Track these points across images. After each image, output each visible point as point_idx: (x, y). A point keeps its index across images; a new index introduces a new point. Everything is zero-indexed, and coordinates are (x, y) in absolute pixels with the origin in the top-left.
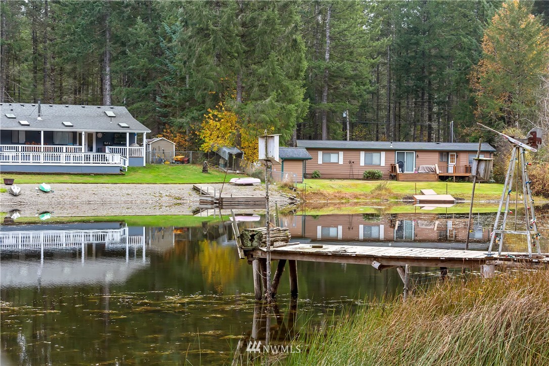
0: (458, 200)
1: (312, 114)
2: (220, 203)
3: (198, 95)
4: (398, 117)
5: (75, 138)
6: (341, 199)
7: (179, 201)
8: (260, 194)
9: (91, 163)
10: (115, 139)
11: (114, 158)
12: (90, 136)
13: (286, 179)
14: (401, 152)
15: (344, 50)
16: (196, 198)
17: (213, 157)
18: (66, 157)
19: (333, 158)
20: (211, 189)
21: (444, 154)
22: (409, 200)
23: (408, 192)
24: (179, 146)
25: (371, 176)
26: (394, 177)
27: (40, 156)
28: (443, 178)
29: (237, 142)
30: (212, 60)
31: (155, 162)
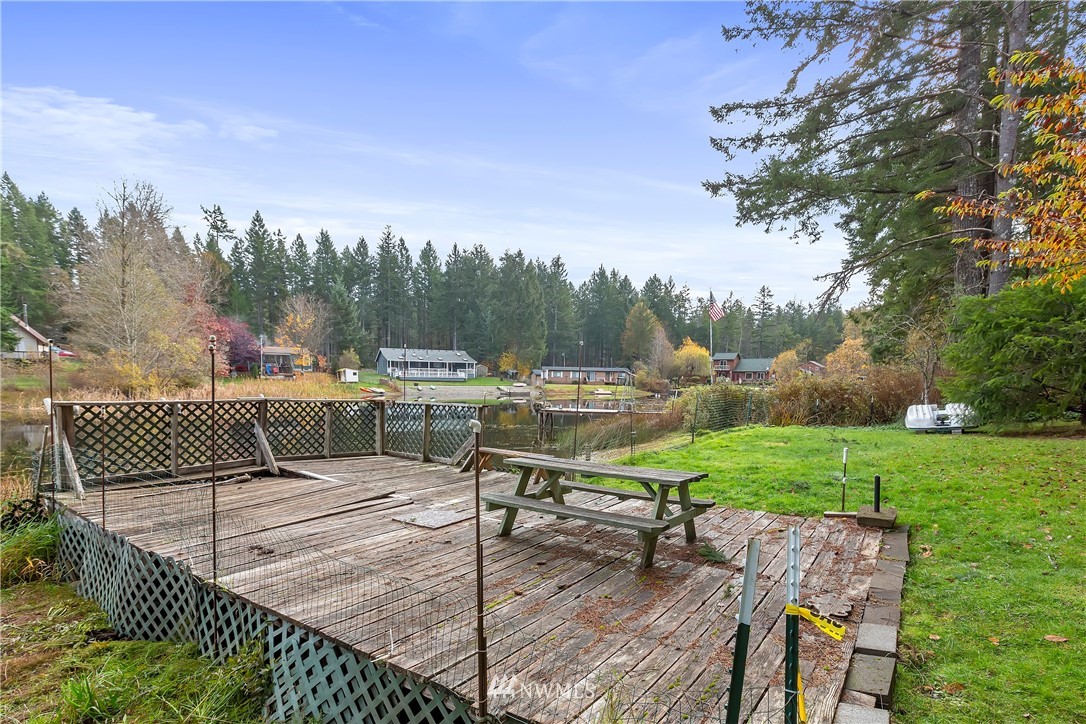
0: (613, 393)
1: (549, 353)
2: (510, 394)
3: (498, 346)
4: (587, 356)
5: (443, 365)
6: (562, 392)
7: (491, 393)
8: (526, 391)
9: (451, 376)
10: (462, 366)
11: (461, 374)
12: (450, 364)
13: (538, 384)
14: (588, 372)
15: (563, 325)
16: (499, 392)
17: (505, 374)
18: (440, 373)
19: (558, 374)
20: (505, 388)
21: (608, 373)
22: (592, 393)
23: (591, 390)
24: (489, 369)
25: (574, 383)
26: (585, 383)
27: (429, 373)
28: (607, 384)
29: (516, 367)
30: (505, 331)
31: (479, 376)
